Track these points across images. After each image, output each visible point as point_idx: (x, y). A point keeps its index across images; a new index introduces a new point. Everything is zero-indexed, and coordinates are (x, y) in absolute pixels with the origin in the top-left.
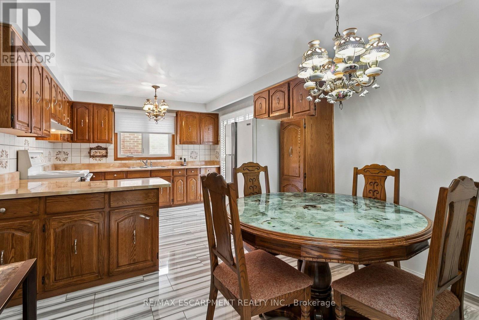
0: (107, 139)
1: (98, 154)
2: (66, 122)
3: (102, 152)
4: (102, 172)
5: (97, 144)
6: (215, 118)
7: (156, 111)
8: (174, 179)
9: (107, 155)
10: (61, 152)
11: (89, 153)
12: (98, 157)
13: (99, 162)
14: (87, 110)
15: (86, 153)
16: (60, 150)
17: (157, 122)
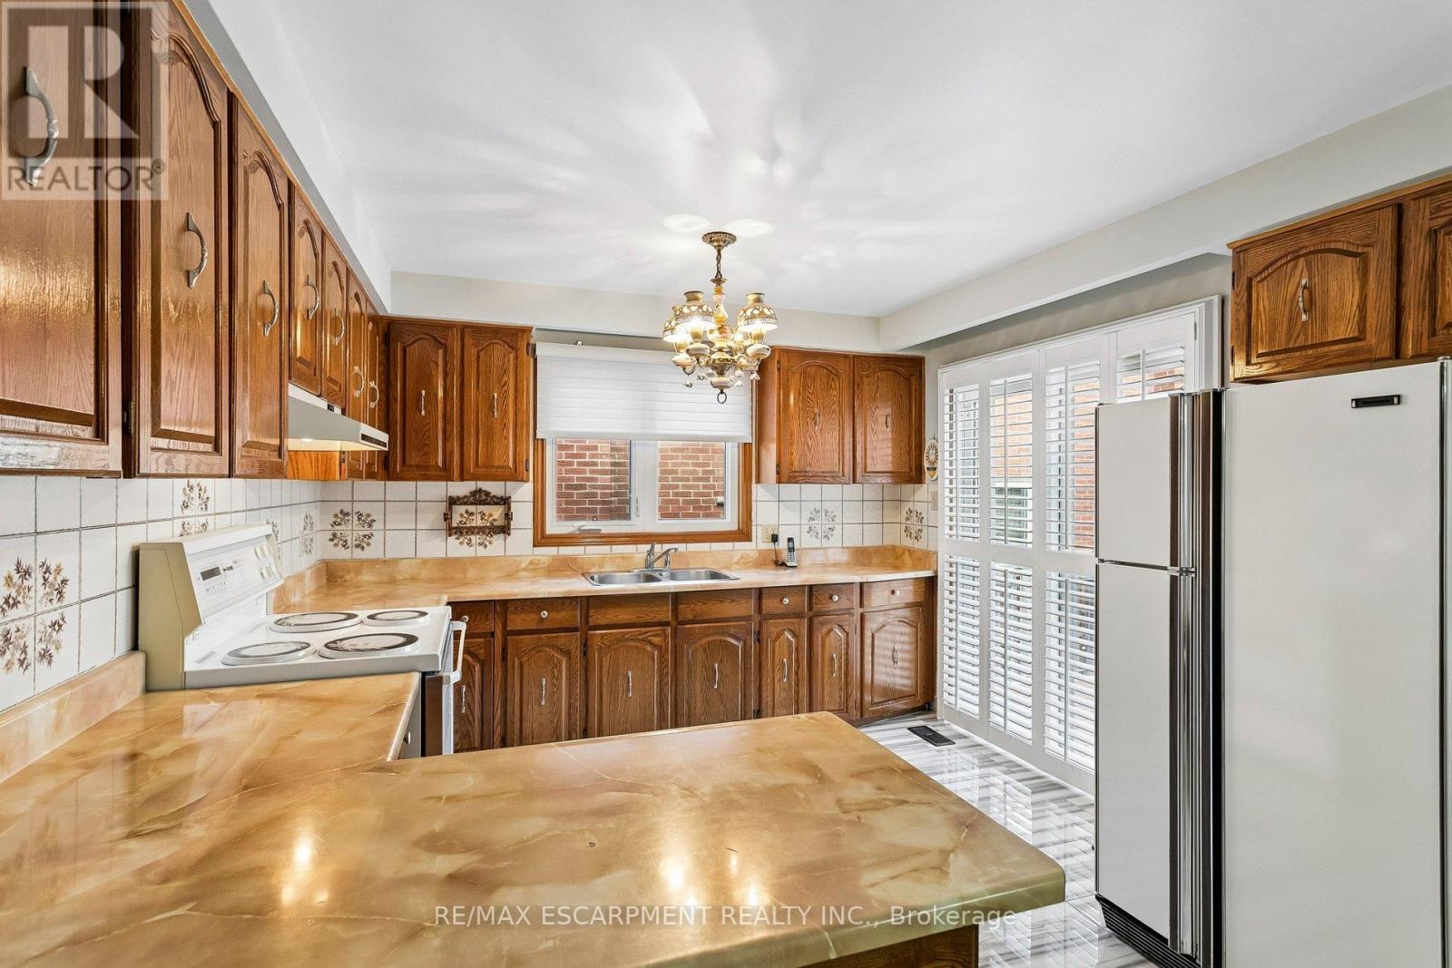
0: (511, 465)
1: (477, 522)
2: (365, 396)
3: (491, 515)
4: (495, 601)
5: (474, 482)
6: (911, 375)
7: (718, 345)
8: (764, 630)
9: (509, 524)
10: (347, 514)
11: (445, 519)
12: (478, 533)
13: (481, 552)
14: (441, 352)
15: (433, 516)
16: (347, 508)
17: (722, 392)
